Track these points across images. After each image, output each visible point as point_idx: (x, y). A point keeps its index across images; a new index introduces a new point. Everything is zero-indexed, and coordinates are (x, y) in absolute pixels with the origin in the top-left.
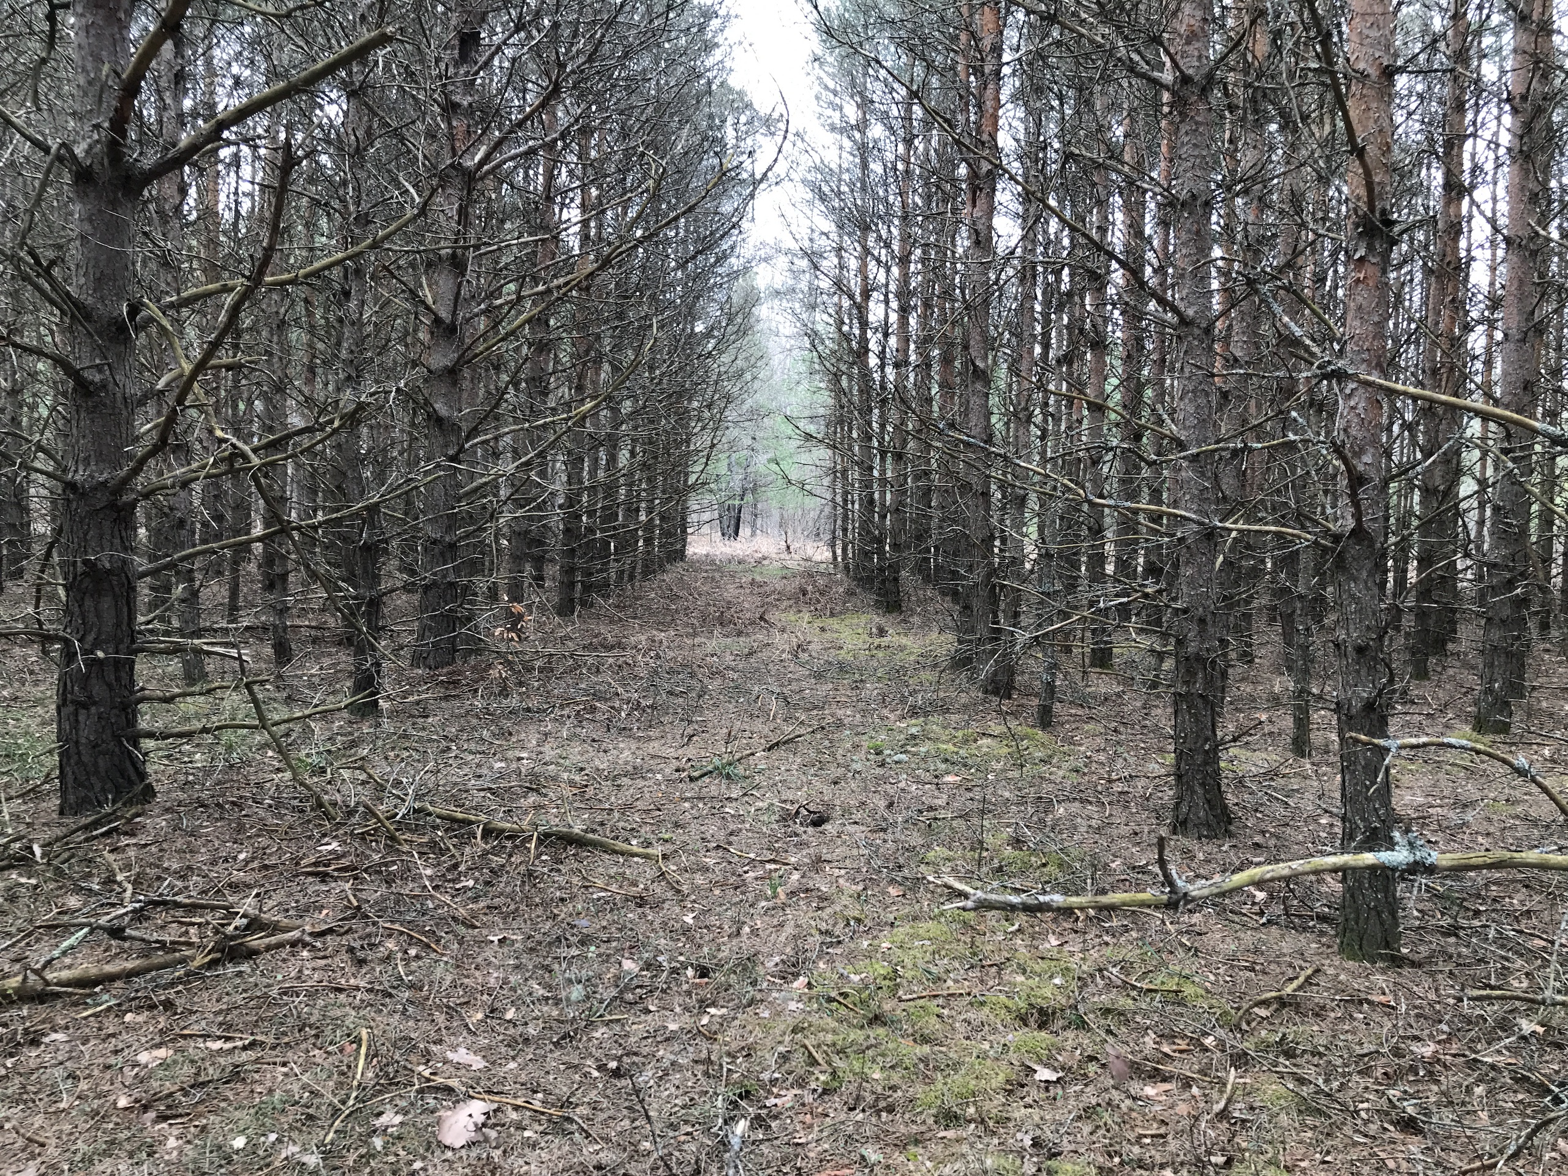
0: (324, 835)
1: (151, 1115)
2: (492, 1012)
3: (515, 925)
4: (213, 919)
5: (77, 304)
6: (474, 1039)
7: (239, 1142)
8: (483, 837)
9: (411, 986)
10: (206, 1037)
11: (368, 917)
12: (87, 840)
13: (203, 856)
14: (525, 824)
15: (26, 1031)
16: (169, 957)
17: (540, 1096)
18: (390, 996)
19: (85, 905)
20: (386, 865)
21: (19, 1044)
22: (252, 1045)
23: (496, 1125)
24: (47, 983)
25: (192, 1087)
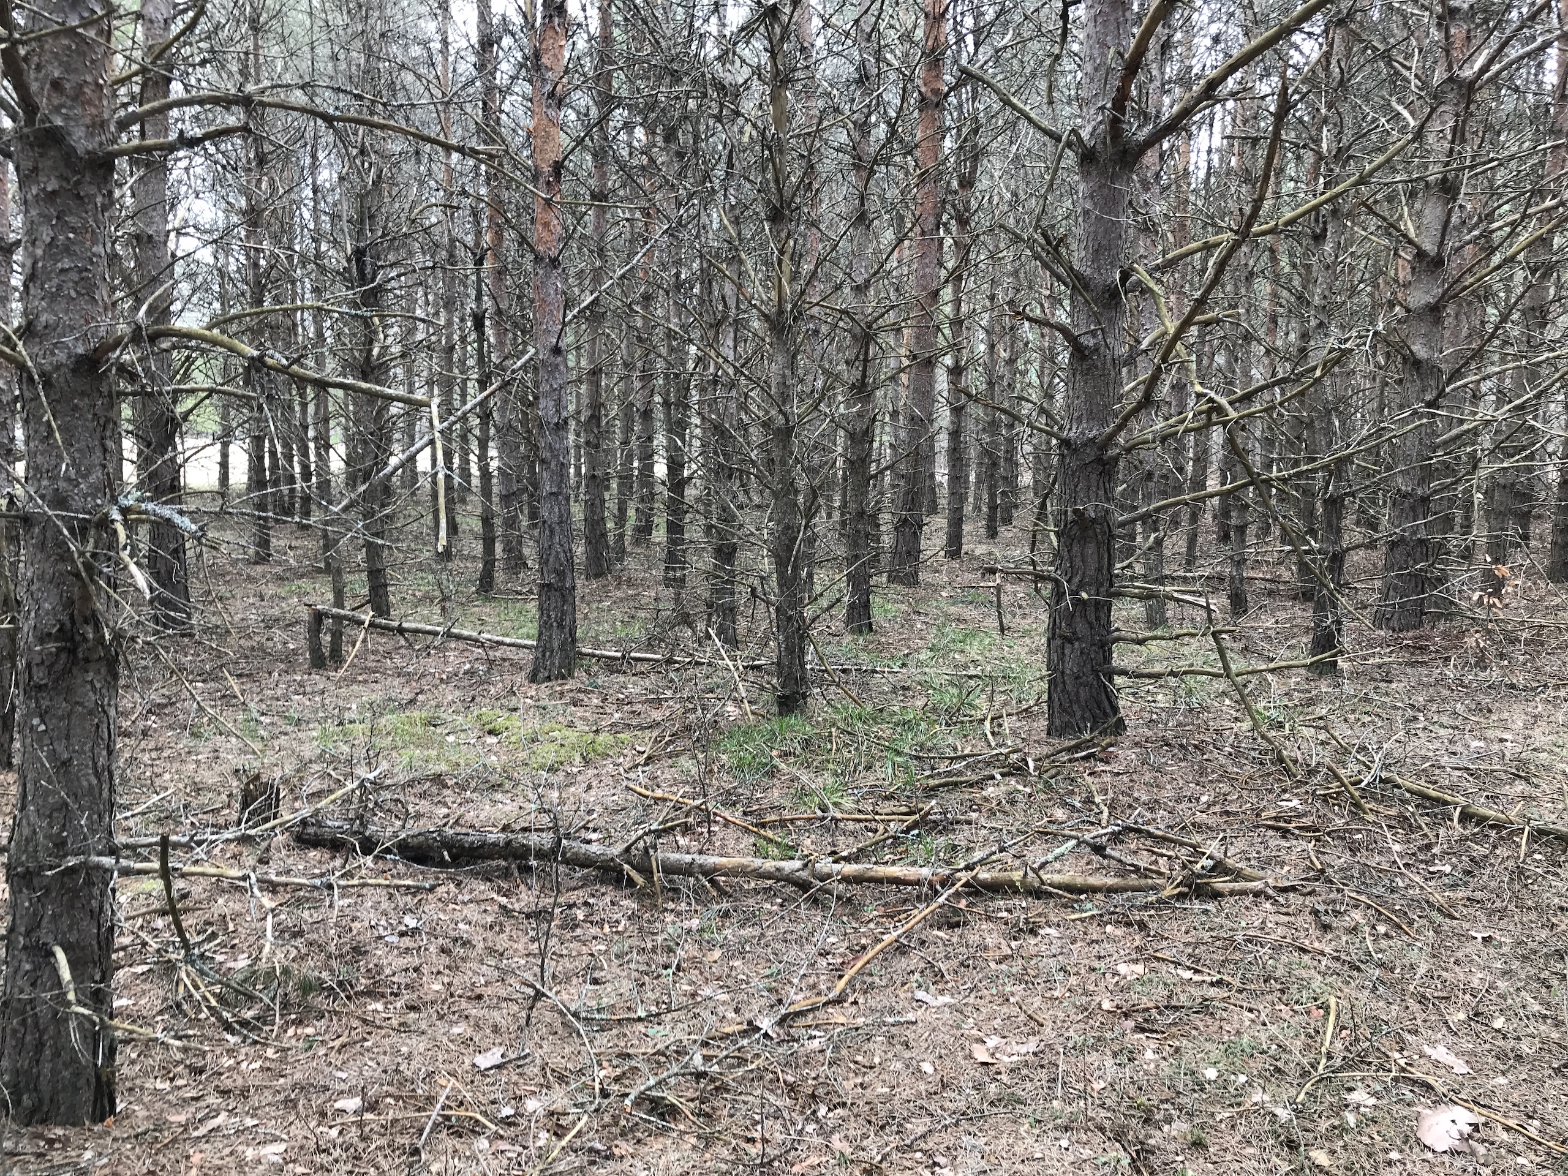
0: (1285, 791)
1: (1130, 1023)
2: (1477, 1014)
3: (1503, 924)
4: (1183, 853)
5: (1078, 276)
6: (1455, 1039)
7: (1211, 1073)
8: (1460, 821)
9: (1381, 965)
10: (1177, 964)
11: (1331, 882)
12: (1070, 761)
13: (1168, 793)
14: (1512, 814)
15: (1027, 920)
16: (1143, 882)
17: (1536, 1123)
18: (1358, 969)
19: (1070, 818)
20: (1350, 832)
21: (1021, 930)
22: (1219, 983)
23: (1483, 1141)
24: (1043, 883)
25: (1166, 1007)
